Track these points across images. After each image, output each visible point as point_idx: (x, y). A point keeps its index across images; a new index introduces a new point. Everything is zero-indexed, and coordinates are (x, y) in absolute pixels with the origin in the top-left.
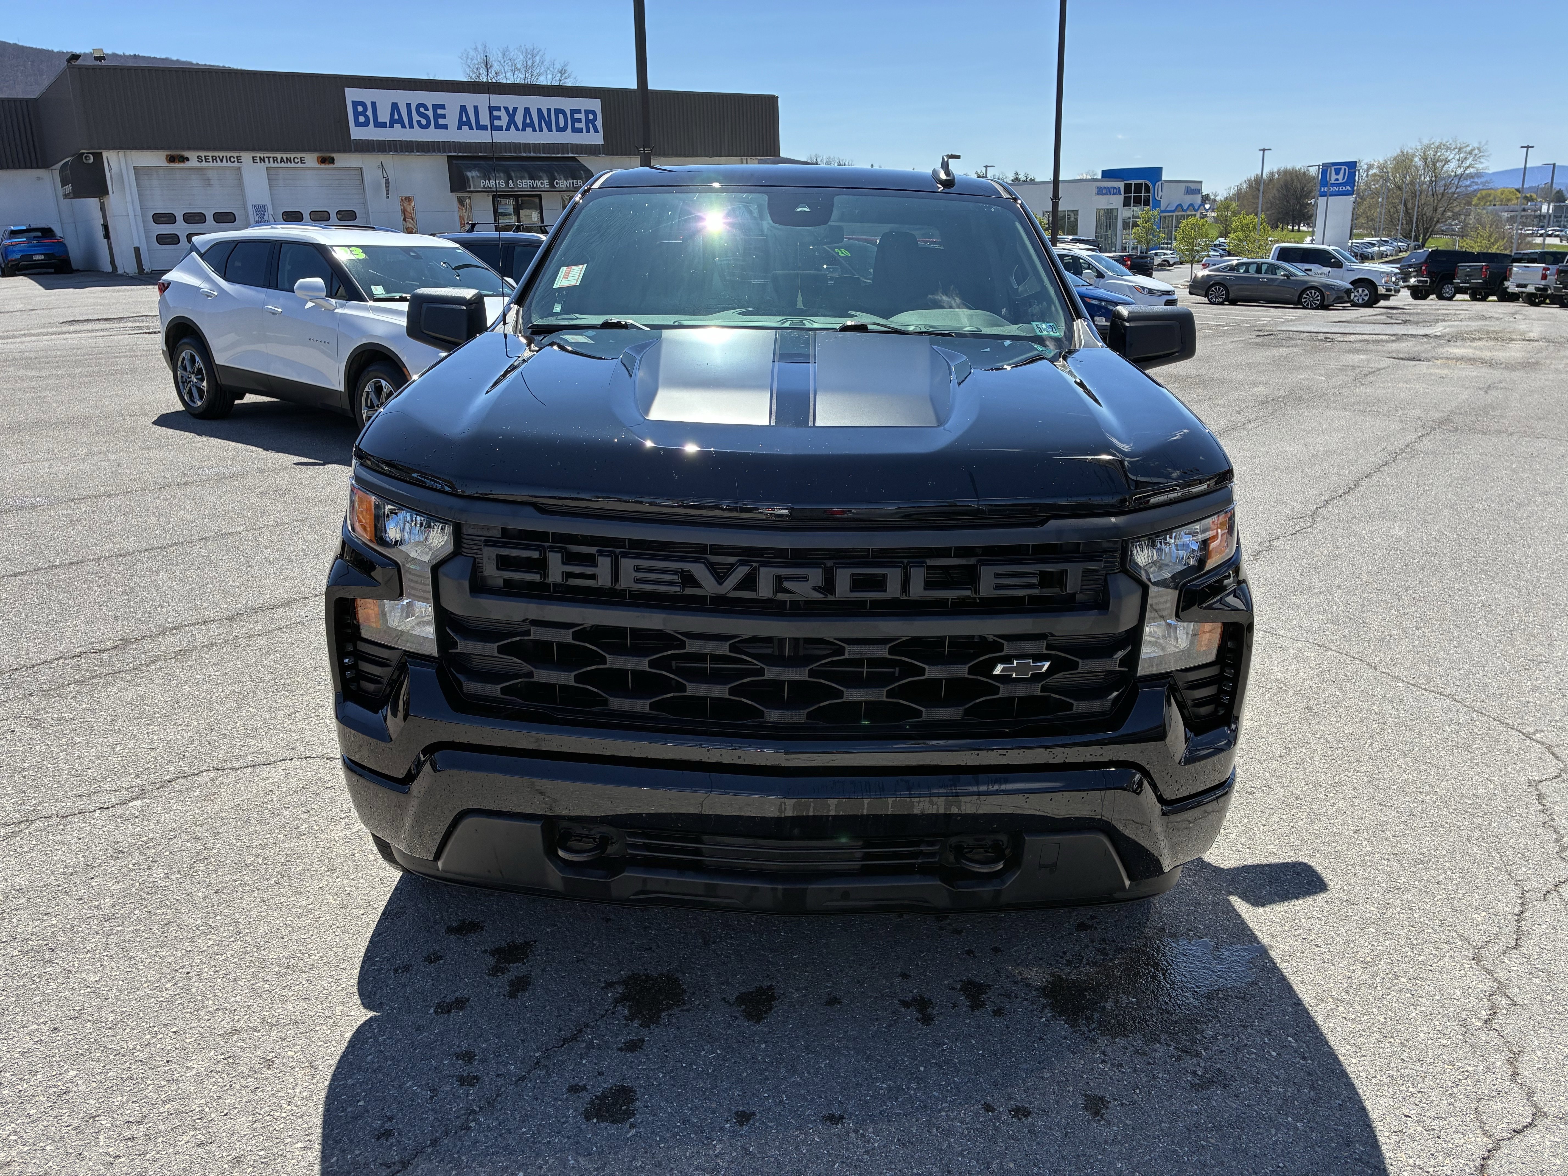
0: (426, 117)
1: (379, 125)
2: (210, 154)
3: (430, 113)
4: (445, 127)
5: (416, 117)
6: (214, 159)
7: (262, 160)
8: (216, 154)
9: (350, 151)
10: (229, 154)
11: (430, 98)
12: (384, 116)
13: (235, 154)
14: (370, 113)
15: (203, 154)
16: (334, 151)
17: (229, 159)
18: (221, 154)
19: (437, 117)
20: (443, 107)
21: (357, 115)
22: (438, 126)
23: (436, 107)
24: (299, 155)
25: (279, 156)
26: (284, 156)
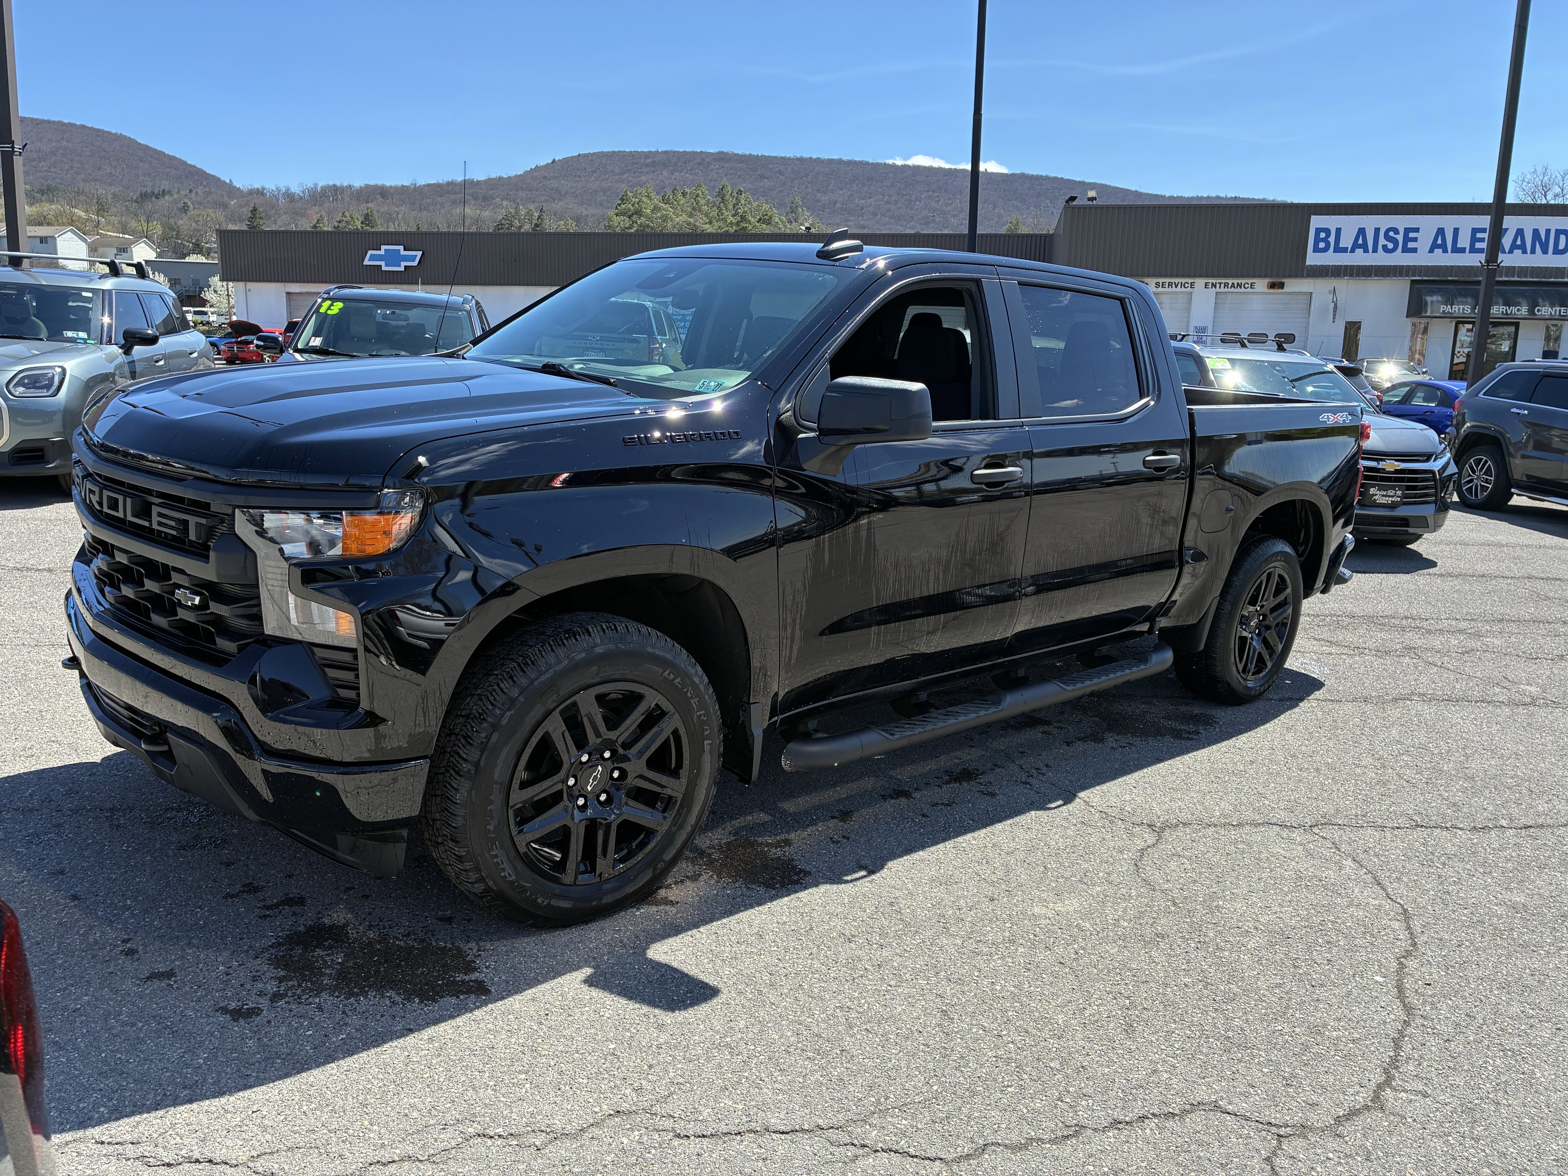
0: (1395, 242)
1: (1338, 249)
2: (1167, 280)
3: (1400, 238)
4: (1414, 250)
5: (1382, 241)
6: (1170, 284)
7: (1214, 285)
8: (1173, 280)
9: (1302, 276)
10: (1184, 280)
11: (1401, 222)
12: (1347, 241)
13: (1190, 281)
14: (1332, 239)
15: (1161, 280)
16: (1285, 276)
17: (1183, 285)
18: (1177, 280)
19: (1407, 239)
20: (1417, 230)
21: (1317, 240)
22: (1406, 250)
23: (1407, 231)
24: (1250, 281)
25: (1230, 281)
26: (1236, 281)
